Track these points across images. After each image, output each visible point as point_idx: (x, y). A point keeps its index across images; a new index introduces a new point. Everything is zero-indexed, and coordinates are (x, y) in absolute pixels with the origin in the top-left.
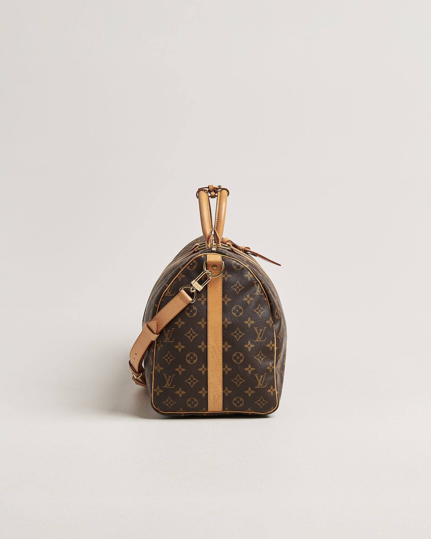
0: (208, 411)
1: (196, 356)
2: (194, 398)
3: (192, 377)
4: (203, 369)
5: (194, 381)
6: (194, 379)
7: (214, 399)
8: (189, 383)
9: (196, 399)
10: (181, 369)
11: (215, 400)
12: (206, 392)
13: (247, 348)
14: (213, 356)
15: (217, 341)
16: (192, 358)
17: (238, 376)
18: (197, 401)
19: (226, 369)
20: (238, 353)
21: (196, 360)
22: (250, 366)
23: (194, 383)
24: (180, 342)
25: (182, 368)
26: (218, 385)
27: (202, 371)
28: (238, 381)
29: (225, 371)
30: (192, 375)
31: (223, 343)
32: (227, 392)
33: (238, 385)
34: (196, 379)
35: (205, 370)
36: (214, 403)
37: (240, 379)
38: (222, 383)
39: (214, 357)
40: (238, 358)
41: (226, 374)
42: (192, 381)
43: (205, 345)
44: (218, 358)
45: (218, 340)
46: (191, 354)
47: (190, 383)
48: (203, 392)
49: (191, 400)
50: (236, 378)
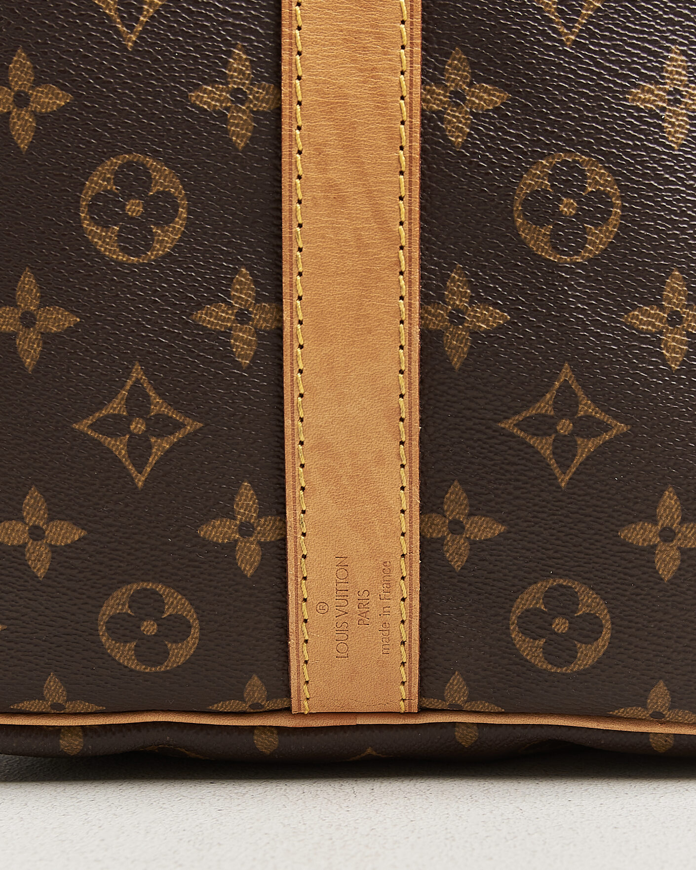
0: (288, 710)
1: (177, 190)
2: (160, 588)
3: (137, 390)
4: (243, 317)
5: (163, 426)
6: (158, 406)
7: (343, 594)
8: (109, 442)
9: (181, 590)
10: (41, 314)
11: (353, 606)
12: (266, 530)
13: (653, 114)
14: (330, 186)
15: (369, 40)
16: (134, 208)
17: (566, 386)
18: (192, 617)
19: (457, 317)
20: (572, 167)
21: (179, 224)
22: (679, 285)
23: (161, 446)
24: (20, 58)
25: (45, 301)
26: (380, 460)
27: (227, 334)
28: (565, 426)
29: (440, 334)
30: (137, 372)
31: (425, 63)
32: (456, 527)
33: (564, 466)
34: (174, 404)
35: (261, 318)
36: (342, 629)
37: (586, 407)
38: (416, 450)
39: (341, 200)
40: (568, 206)
41: (456, 362)
42: (138, 426)
43: (257, 79)
44: (378, 215)
45: (380, 37)
46: (129, 164)
47: (119, 447)
48: (246, 530)
49: (133, 600)
50: (545, 406)
